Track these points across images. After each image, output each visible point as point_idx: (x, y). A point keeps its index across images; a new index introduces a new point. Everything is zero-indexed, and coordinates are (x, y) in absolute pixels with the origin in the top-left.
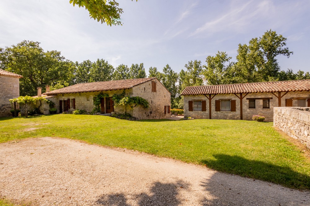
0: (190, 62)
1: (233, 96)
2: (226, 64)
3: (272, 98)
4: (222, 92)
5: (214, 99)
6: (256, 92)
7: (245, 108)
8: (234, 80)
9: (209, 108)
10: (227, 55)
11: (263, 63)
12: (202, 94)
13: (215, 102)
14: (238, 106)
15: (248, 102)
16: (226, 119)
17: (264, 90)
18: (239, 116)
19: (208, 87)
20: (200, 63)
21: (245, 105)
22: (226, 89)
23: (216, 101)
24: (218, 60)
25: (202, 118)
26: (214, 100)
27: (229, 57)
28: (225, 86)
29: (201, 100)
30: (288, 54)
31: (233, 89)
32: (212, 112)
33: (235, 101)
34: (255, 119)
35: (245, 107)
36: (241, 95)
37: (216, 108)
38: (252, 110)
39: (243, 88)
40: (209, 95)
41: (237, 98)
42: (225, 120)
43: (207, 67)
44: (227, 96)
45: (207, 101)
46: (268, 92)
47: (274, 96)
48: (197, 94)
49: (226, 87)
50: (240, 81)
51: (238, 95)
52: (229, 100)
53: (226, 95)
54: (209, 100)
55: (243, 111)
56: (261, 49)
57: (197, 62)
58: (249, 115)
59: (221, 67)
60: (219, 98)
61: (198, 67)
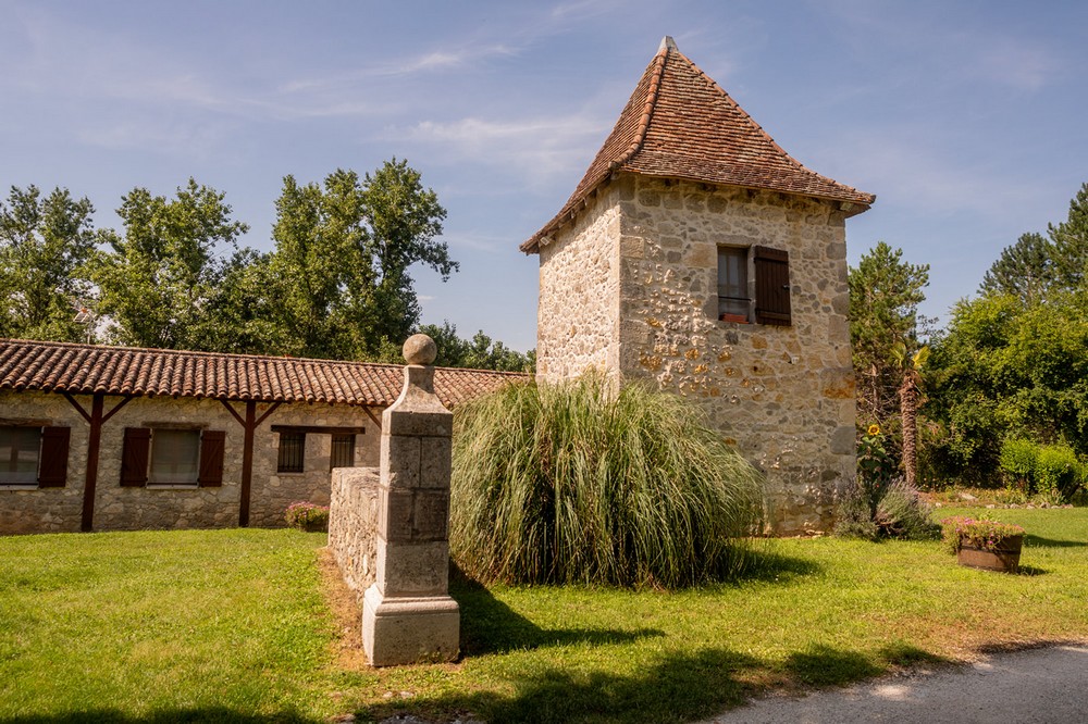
0: (25, 191)
1: (213, 413)
2: (219, 252)
3: (362, 430)
4: (163, 387)
5: (117, 423)
6: (311, 402)
7: (262, 468)
8: (249, 336)
9: (82, 471)
10: (226, 211)
11: (368, 279)
12: (47, 390)
13: (120, 438)
14: (233, 463)
15: (275, 442)
16: (168, 527)
17: (338, 395)
18: (233, 510)
19: (94, 354)
20: (89, 215)
21: (264, 455)
22: (189, 373)
23: (127, 430)
24: (181, 224)
25: (32, 529)
26: (120, 427)
27: (237, 225)
28: (186, 360)
29: (44, 421)
30: (446, 267)
31: (222, 376)
32: (97, 493)
33: (220, 436)
34: (296, 521)
35: (263, 466)
36: (252, 408)
37: (124, 470)
38: (290, 479)
39: (263, 380)
40: (91, 397)
41: (230, 424)
42: (161, 535)
43: (124, 242)
44: (186, 408)
45: (74, 433)
46: (353, 404)
47: (370, 420)
48: (20, 389)
49: (189, 363)
50: (273, 343)
51: (238, 410)
52: (193, 430)
53: (182, 401)
54: (88, 425)
55: (253, 482)
56: (364, 222)
57: (66, 204)
58: (275, 503)
59: (195, 258)
60: (143, 419)
61: (72, 230)
